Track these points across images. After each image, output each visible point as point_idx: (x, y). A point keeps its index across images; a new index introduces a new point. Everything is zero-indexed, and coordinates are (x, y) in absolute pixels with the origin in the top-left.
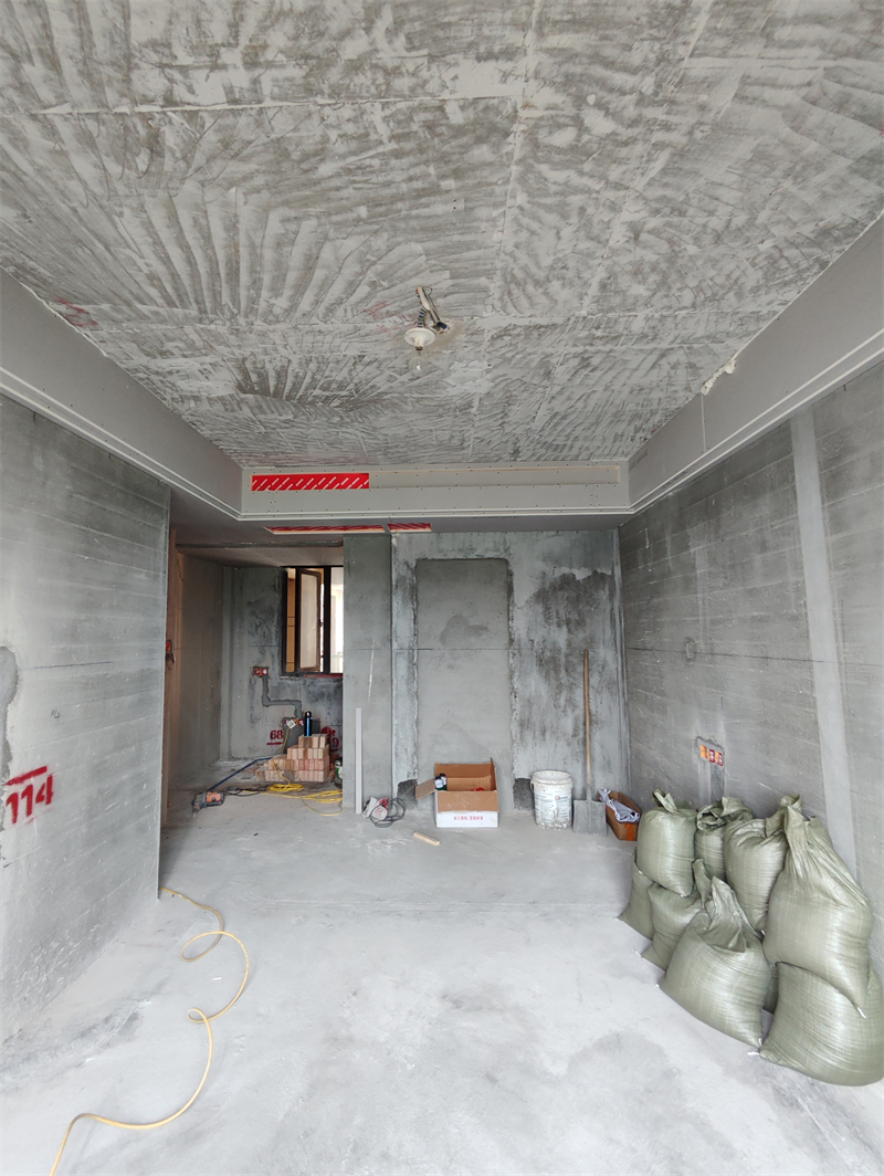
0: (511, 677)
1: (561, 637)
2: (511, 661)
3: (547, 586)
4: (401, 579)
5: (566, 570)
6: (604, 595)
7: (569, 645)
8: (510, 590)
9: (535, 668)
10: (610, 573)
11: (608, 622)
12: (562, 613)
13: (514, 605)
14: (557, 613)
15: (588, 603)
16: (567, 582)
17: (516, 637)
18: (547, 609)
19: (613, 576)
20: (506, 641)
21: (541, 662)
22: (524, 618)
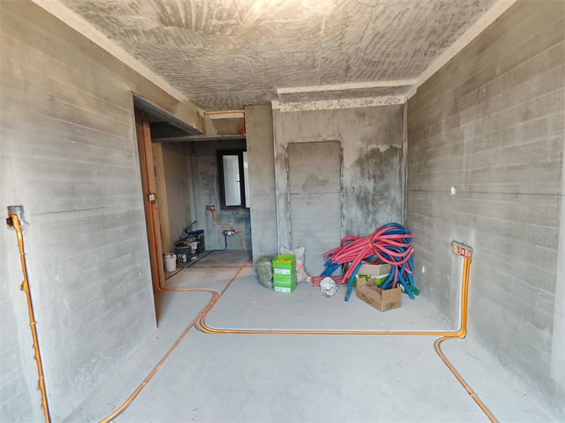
0: (342, 208)
1: (370, 185)
2: (342, 199)
3: (363, 156)
4: (280, 155)
5: (374, 146)
6: (396, 160)
7: (375, 189)
8: (341, 159)
9: (355, 203)
10: (400, 147)
11: (398, 176)
12: (371, 171)
13: (344, 168)
14: (369, 172)
15: (386, 165)
16: (375, 153)
17: (344, 186)
18: (363, 169)
19: (402, 148)
20: (339, 188)
21: (358, 199)
22: (350, 175)
